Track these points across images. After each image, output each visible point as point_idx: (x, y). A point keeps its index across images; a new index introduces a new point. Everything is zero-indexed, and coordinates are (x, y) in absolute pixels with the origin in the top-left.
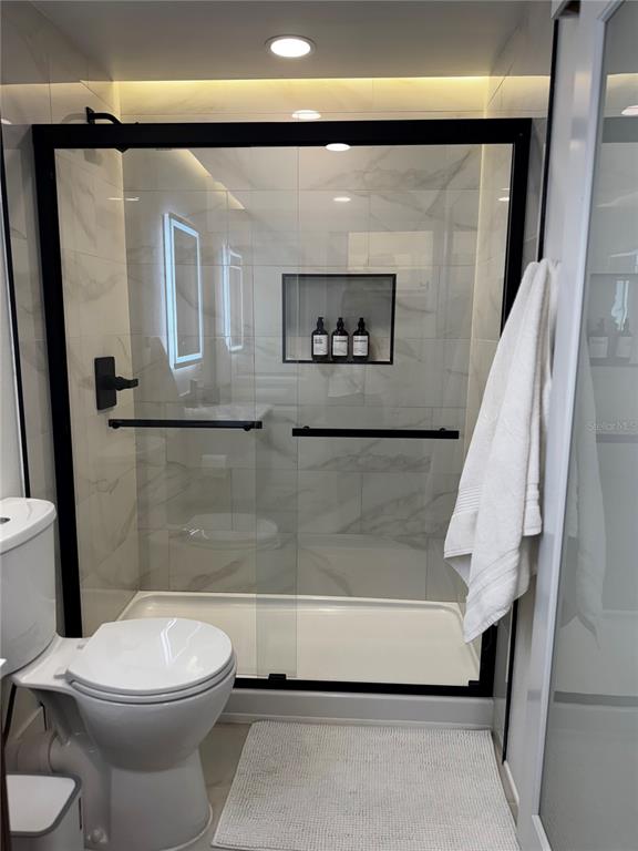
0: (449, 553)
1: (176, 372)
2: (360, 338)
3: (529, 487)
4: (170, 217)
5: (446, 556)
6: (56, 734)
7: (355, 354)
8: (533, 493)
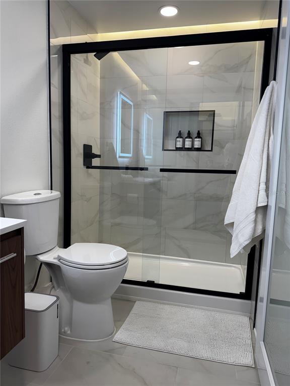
0: (227, 221)
1: (120, 160)
2: (197, 139)
3: (261, 184)
4: (120, 94)
5: (225, 224)
6: (54, 287)
7: (195, 147)
8: (263, 186)
